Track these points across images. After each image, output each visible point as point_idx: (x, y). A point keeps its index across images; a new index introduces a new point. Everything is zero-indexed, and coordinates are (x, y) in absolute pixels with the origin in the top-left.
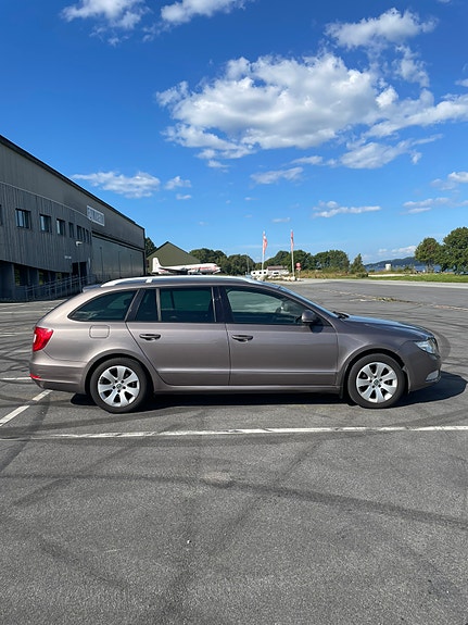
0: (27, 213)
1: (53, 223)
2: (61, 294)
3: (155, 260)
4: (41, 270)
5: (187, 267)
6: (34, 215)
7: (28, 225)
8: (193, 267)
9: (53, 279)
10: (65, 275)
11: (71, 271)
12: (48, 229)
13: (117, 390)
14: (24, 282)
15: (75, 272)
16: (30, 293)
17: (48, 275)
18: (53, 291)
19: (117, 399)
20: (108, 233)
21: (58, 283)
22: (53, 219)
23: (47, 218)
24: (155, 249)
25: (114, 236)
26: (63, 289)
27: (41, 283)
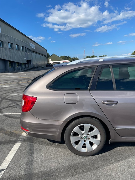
0: (12, 44)
1: (20, 47)
2: (24, 70)
3: (50, 59)
4: (17, 63)
5: (60, 61)
6: (14, 45)
7: (12, 48)
8: (61, 61)
9: (21, 65)
10: (24, 64)
11: (26, 63)
12: (18, 49)
13: (83, 140)
14: (12, 66)
15: (28, 63)
16: (14, 70)
17: (19, 64)
18: (21, 69)
19: (84, 146)
20: (36, 51)
21: (23, 67)
22: (20, 46)
23: (18, 45)
24: (50, 56)
25: (38, 52)
26: (25, 68)
27: (17, 67)
